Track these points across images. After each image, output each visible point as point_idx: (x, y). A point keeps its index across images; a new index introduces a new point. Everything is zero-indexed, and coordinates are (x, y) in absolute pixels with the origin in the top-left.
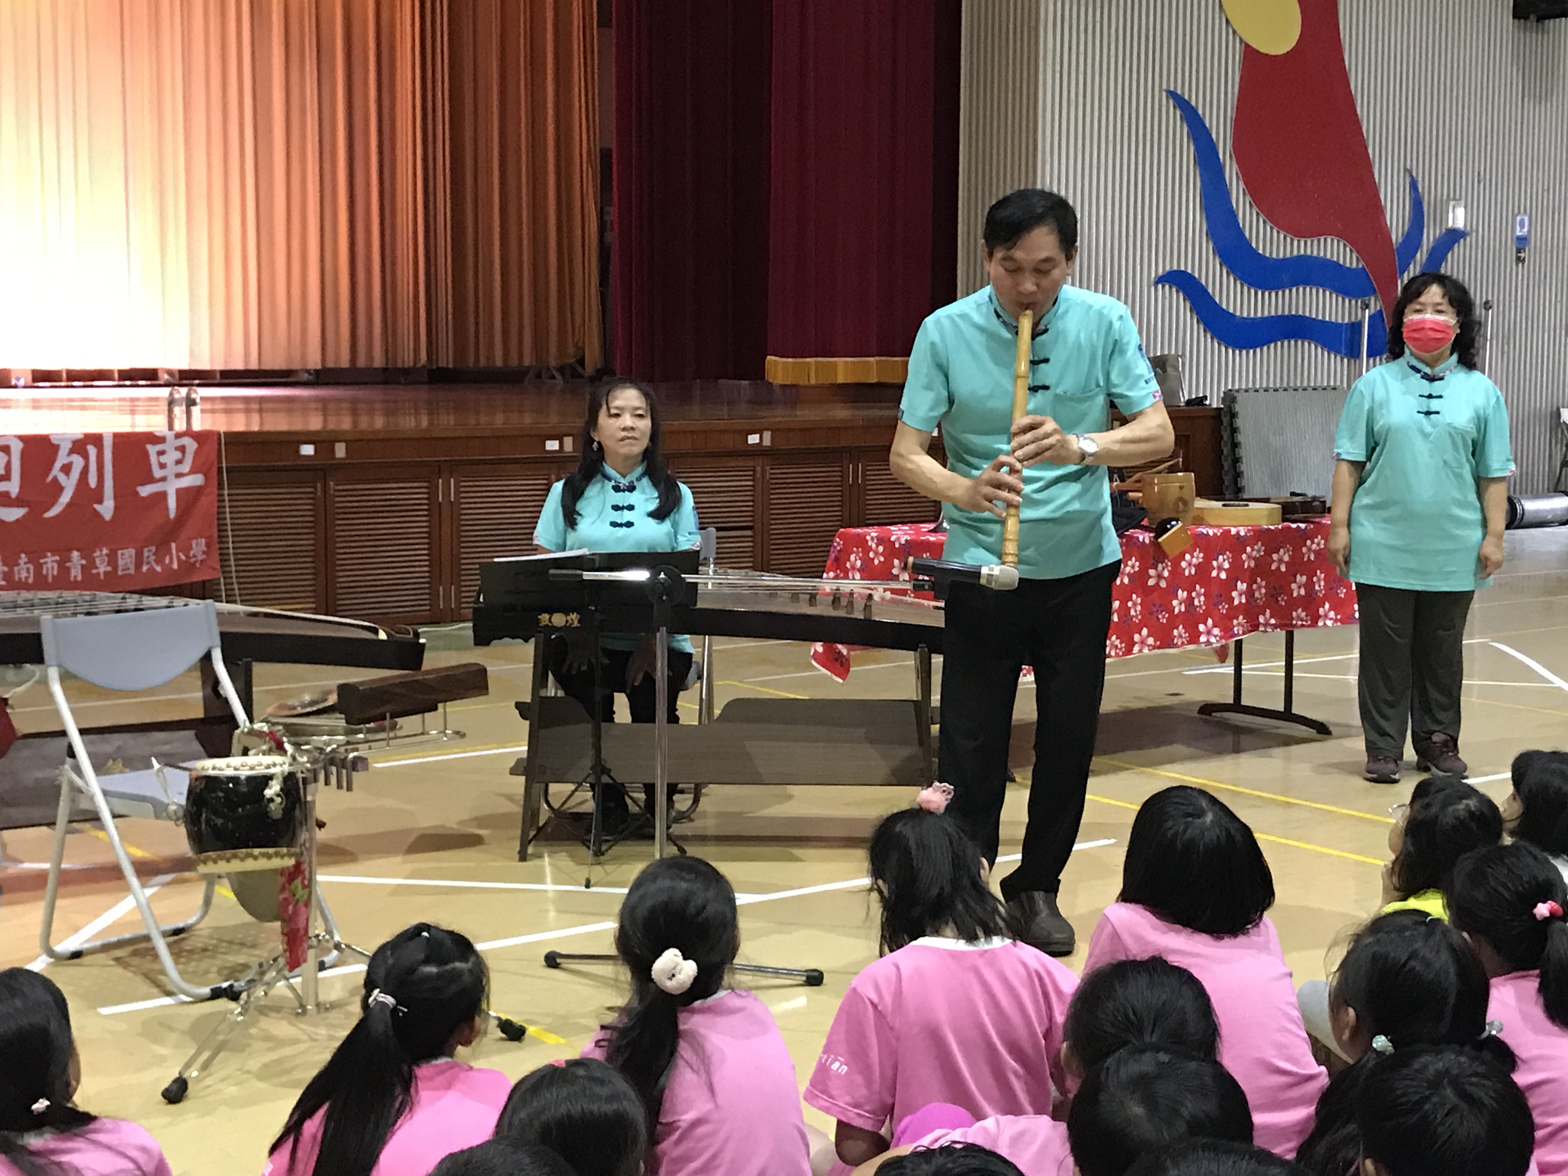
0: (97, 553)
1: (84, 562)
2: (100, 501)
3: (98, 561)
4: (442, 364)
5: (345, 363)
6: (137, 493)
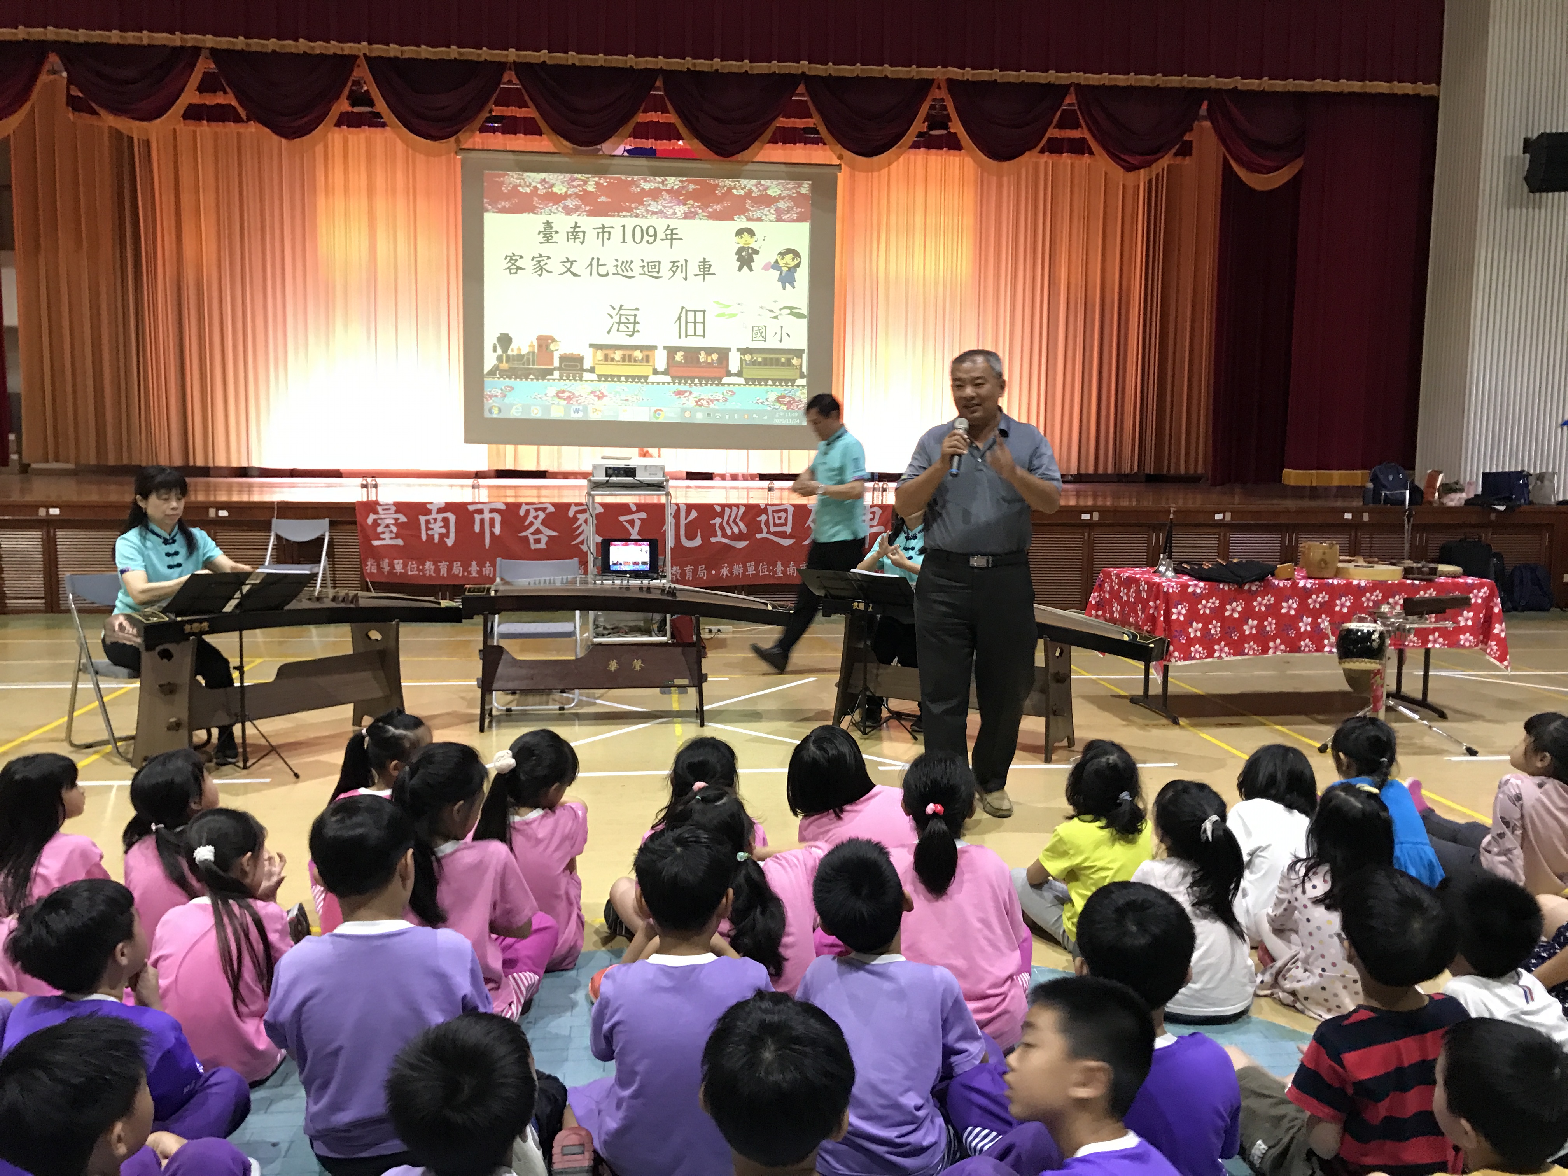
4: (1147, 472)
5: (1091, 471)
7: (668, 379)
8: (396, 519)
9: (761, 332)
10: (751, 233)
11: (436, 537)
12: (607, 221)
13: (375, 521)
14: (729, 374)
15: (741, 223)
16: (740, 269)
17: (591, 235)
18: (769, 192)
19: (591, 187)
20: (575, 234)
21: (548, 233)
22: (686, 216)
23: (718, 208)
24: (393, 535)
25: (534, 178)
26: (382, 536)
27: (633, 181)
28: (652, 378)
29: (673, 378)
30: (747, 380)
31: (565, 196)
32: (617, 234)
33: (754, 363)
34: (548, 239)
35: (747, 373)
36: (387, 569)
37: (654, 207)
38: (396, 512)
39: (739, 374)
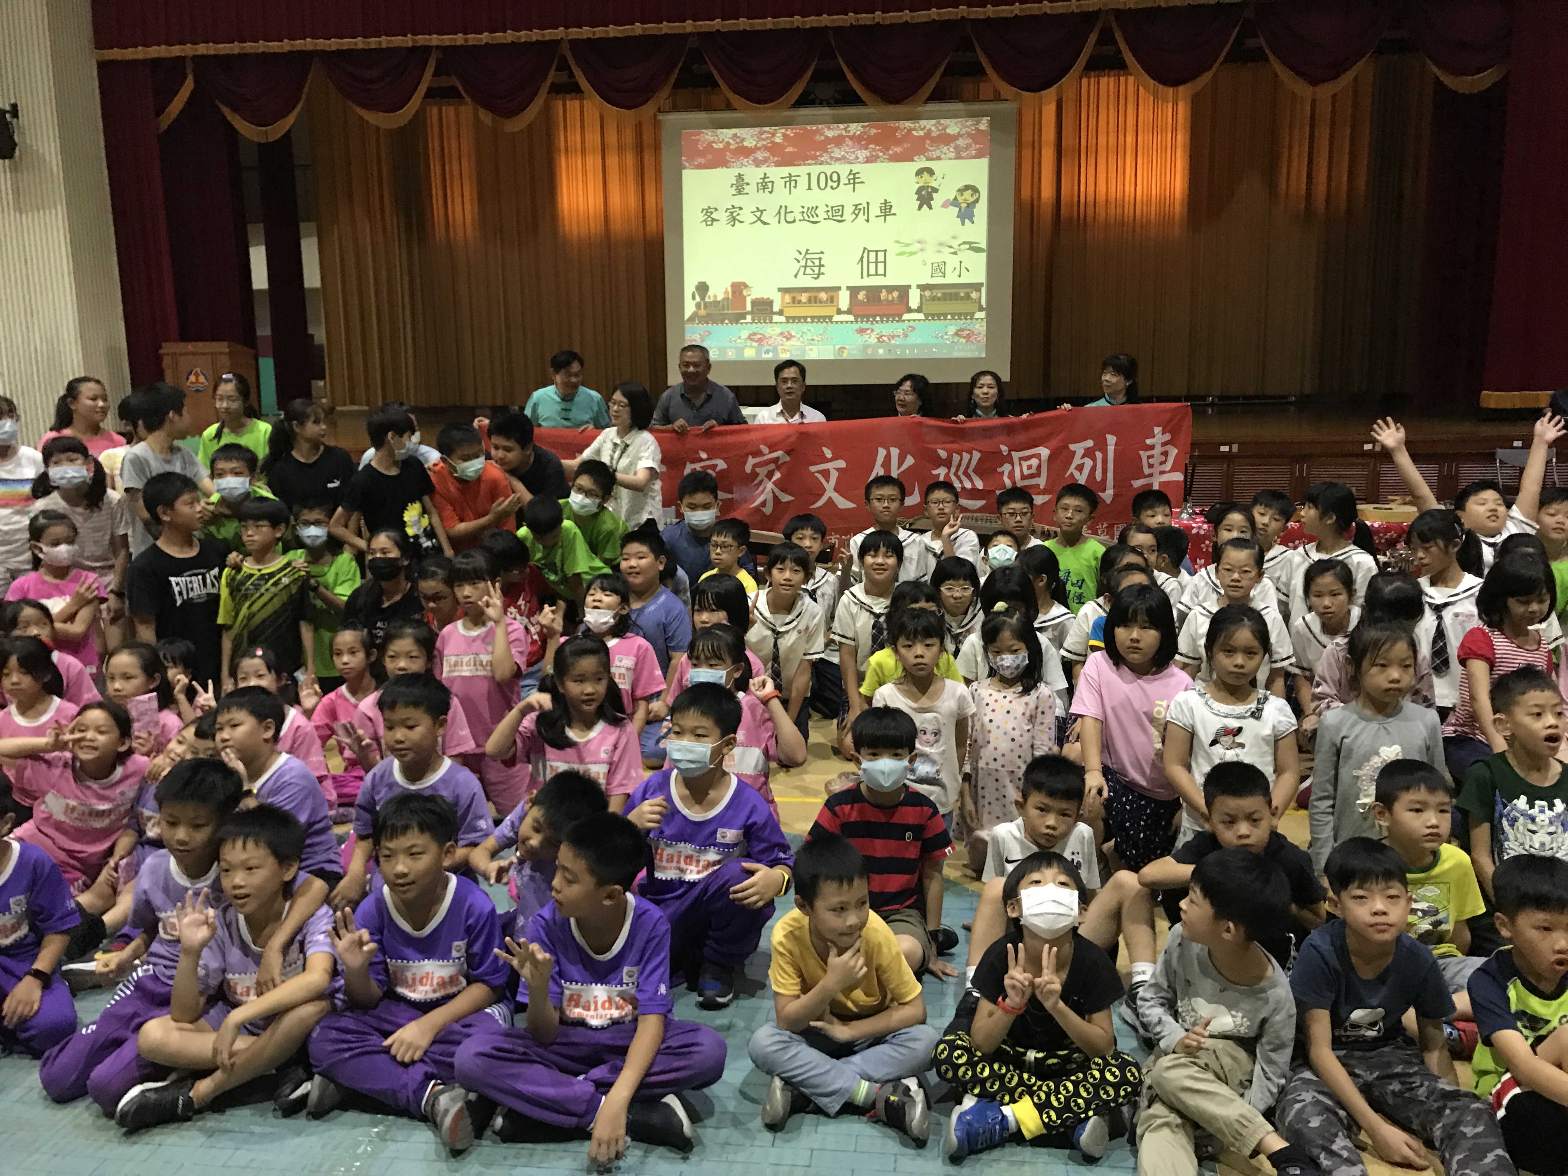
7: (851, 318)
9: (940, 268)
10: (931, 172)
12: (793, 170)
14: (910, 310)
15: (921, 163)
16: (920, 208)
17: (779, 184)
18: (948, 131)
19: (778, 139)
20: (765, 185)
21: (740, 186)
22: (869, 160)
23: (898, 150)
25: (726, 134)
27: (817, 131)
28: (836, 318)
29: (856, 317)
30: (926, 315)
31: (756, 149)
32: (803, 182)
33: (933, 299)
34: (740, 191)
35: (927, 308)
37: (837, 153)
39: (919, 310)
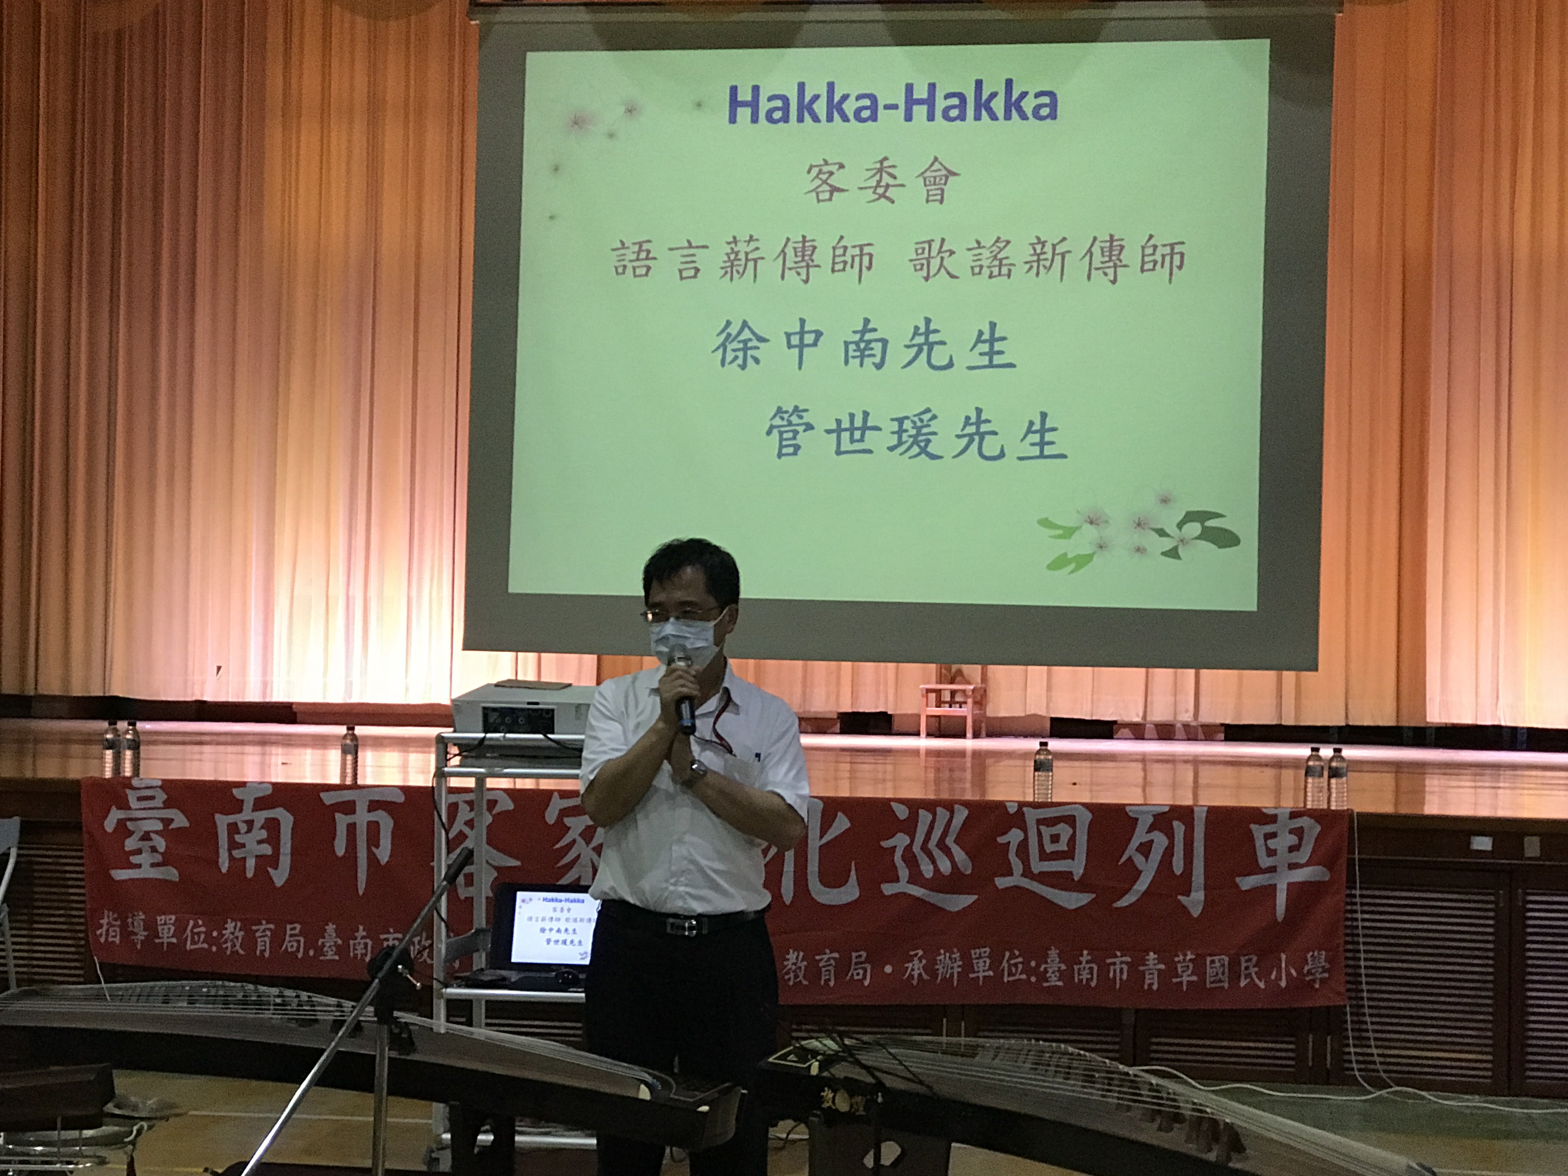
0: (1181, 958)
1: (1162, 967)
2: (1187, 893)
3: (1180, 970)
6: (1237, 886)
8: (167, 822)
11: (251, 863)
13: (121, 823)
24: (158, 858)
26: (134, 859)
36: (142, 935)
38: (167, 805)
